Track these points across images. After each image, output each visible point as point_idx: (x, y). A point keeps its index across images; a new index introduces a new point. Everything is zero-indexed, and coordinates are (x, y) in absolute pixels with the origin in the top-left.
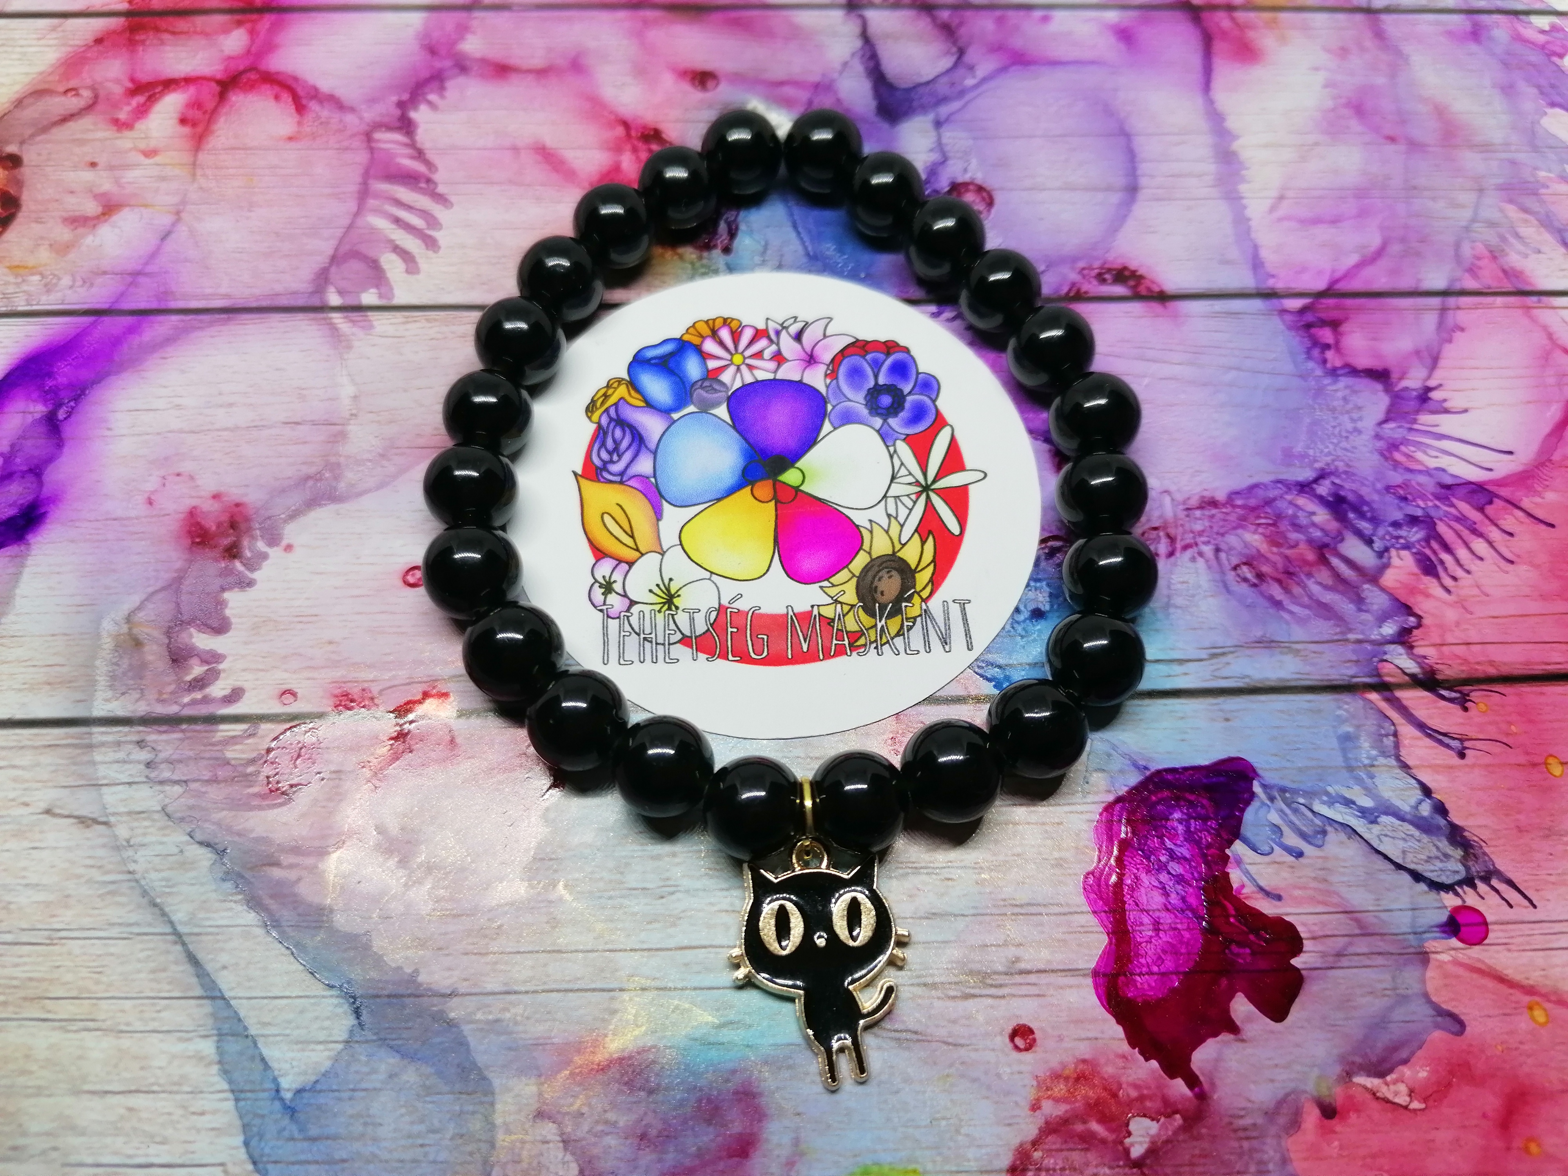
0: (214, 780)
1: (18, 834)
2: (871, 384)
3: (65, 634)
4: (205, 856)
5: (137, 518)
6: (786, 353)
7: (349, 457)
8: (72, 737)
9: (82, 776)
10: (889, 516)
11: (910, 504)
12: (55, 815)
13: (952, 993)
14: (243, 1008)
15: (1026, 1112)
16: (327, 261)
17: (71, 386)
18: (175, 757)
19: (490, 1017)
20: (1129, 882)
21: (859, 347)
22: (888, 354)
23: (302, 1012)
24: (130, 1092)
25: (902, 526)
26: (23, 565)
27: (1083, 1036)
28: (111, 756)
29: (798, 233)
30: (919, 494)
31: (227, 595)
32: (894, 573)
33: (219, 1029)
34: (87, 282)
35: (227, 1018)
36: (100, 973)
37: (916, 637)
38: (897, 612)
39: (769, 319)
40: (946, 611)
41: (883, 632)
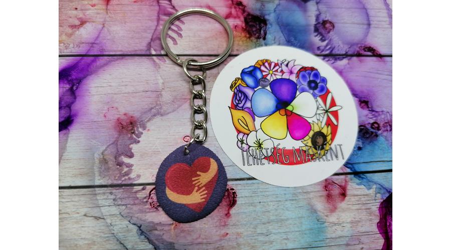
0: (135, 204)
1: (77, 223)
2: (308, 80)
3: (84, 159)
4: (135, 229)
5: (102, 121)
6: (284, 70)
7: (163, 102)
8: (90, 192)
9: (94, 204)
10: (318, 120)
11: (323, 116)
12: (87, 216)
16: (150, 40)
17: (76, 79)
18: (122, 197)
20: (388, 224)
21: (304, 69)
22: (312, 71)
25: (321, 122)
26: (68, 137)
28: (102, 197)
29: (283, 34)
30: (325, 113)
31: (131, 146)
32: (321, 137)
34: (78, 46)
37: (329, 155)
38: (323, 148)
39: (278, 60)
40: (336, 148)
41: (320, 154)
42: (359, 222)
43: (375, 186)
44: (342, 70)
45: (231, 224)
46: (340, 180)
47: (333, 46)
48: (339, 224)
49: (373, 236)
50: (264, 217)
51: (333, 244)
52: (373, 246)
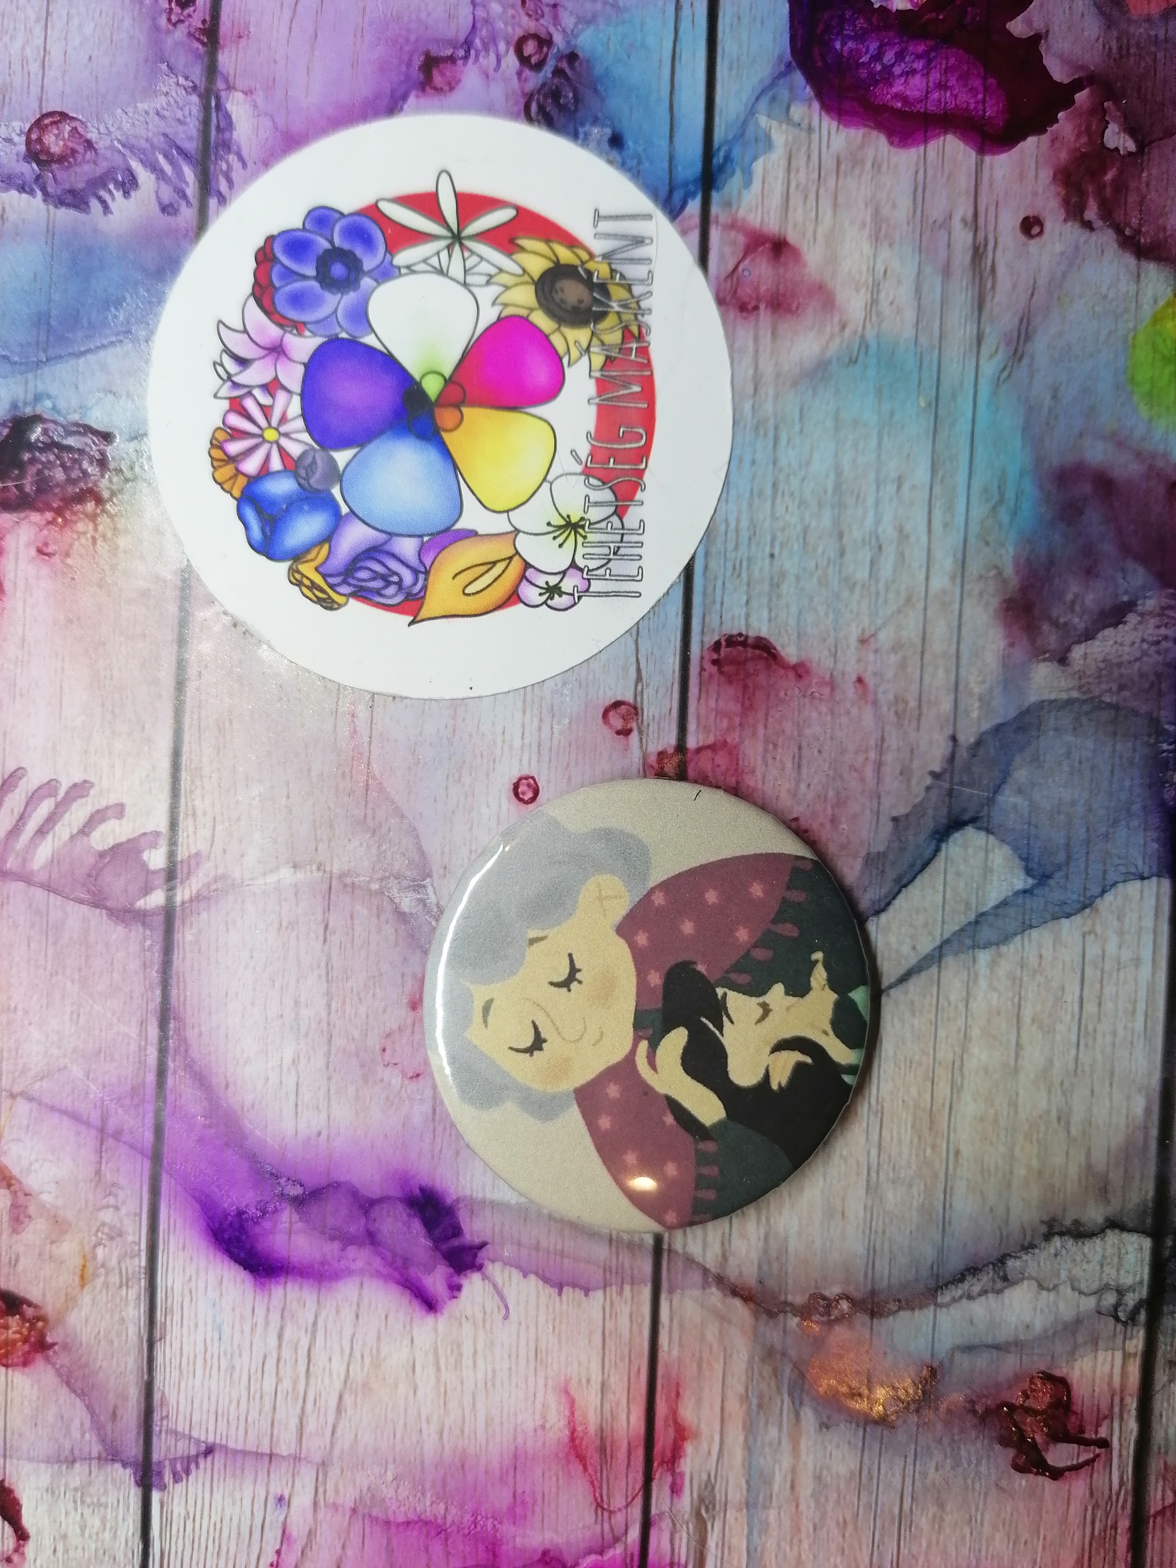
2: (315, 284)
5: (435, 1089)
6: (267, 378)
7: (373, 870)
10: (488, 283)
11: (473, 260)
13: (989, 284)
14: (952, 928)
15: (1094, 237)
16: (98, 911)
17: (258, 1186)
19: (977, 704)
20: (899, 105)
21: (261, 294)
22: (274, 259)
23: (958, 874)
24: (1018, 1023)
25: (501, 270)
26: (483, 1202)
27: (1034, 173)
29: (89, 351)
30: (462, 246)
32: (558, 285)
33: (969, 948)
34: (111, 1189)
35: (959, 942)
36: (911, 1062)
37: (633, 271)
38: (603, 288)
39: (215, 396)
40: (607, 236)
41: (625, 306)
42: (877, 212)
43: (763, 120)
44: (276, 128)
45: (829, 663)
46: (727, 250)
47: (159, 141)
48: (875, 289)
49: (930, 172)
50: (820, 550)
51: (937, 324)
52: (964, 181)
